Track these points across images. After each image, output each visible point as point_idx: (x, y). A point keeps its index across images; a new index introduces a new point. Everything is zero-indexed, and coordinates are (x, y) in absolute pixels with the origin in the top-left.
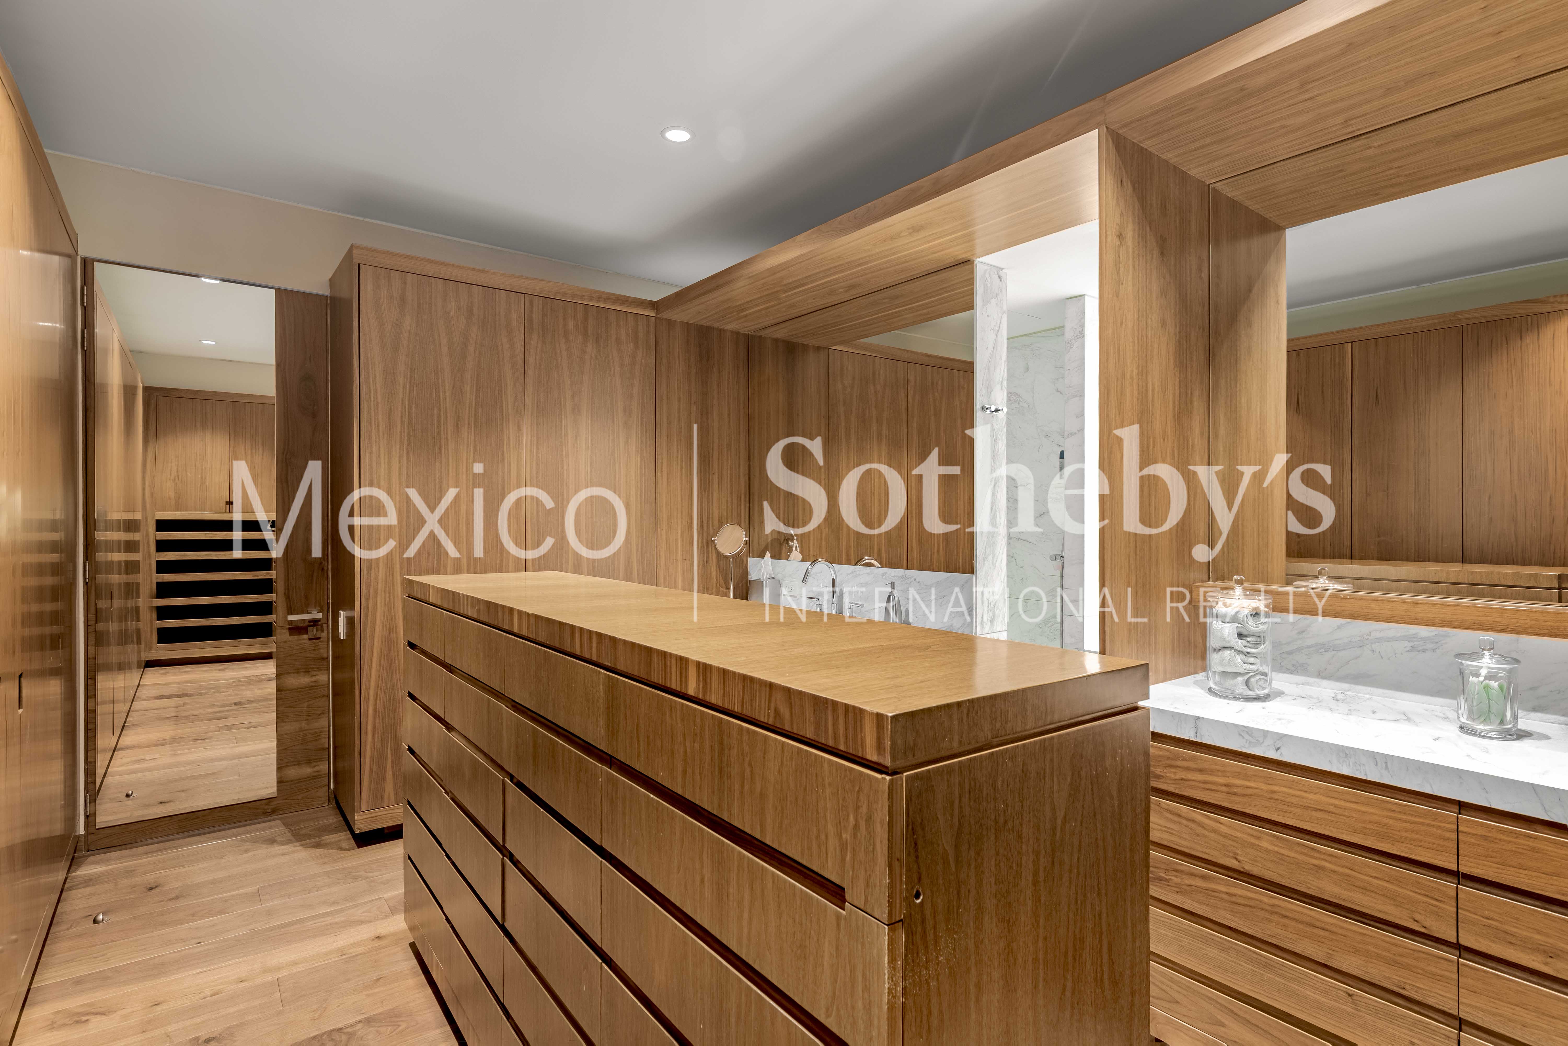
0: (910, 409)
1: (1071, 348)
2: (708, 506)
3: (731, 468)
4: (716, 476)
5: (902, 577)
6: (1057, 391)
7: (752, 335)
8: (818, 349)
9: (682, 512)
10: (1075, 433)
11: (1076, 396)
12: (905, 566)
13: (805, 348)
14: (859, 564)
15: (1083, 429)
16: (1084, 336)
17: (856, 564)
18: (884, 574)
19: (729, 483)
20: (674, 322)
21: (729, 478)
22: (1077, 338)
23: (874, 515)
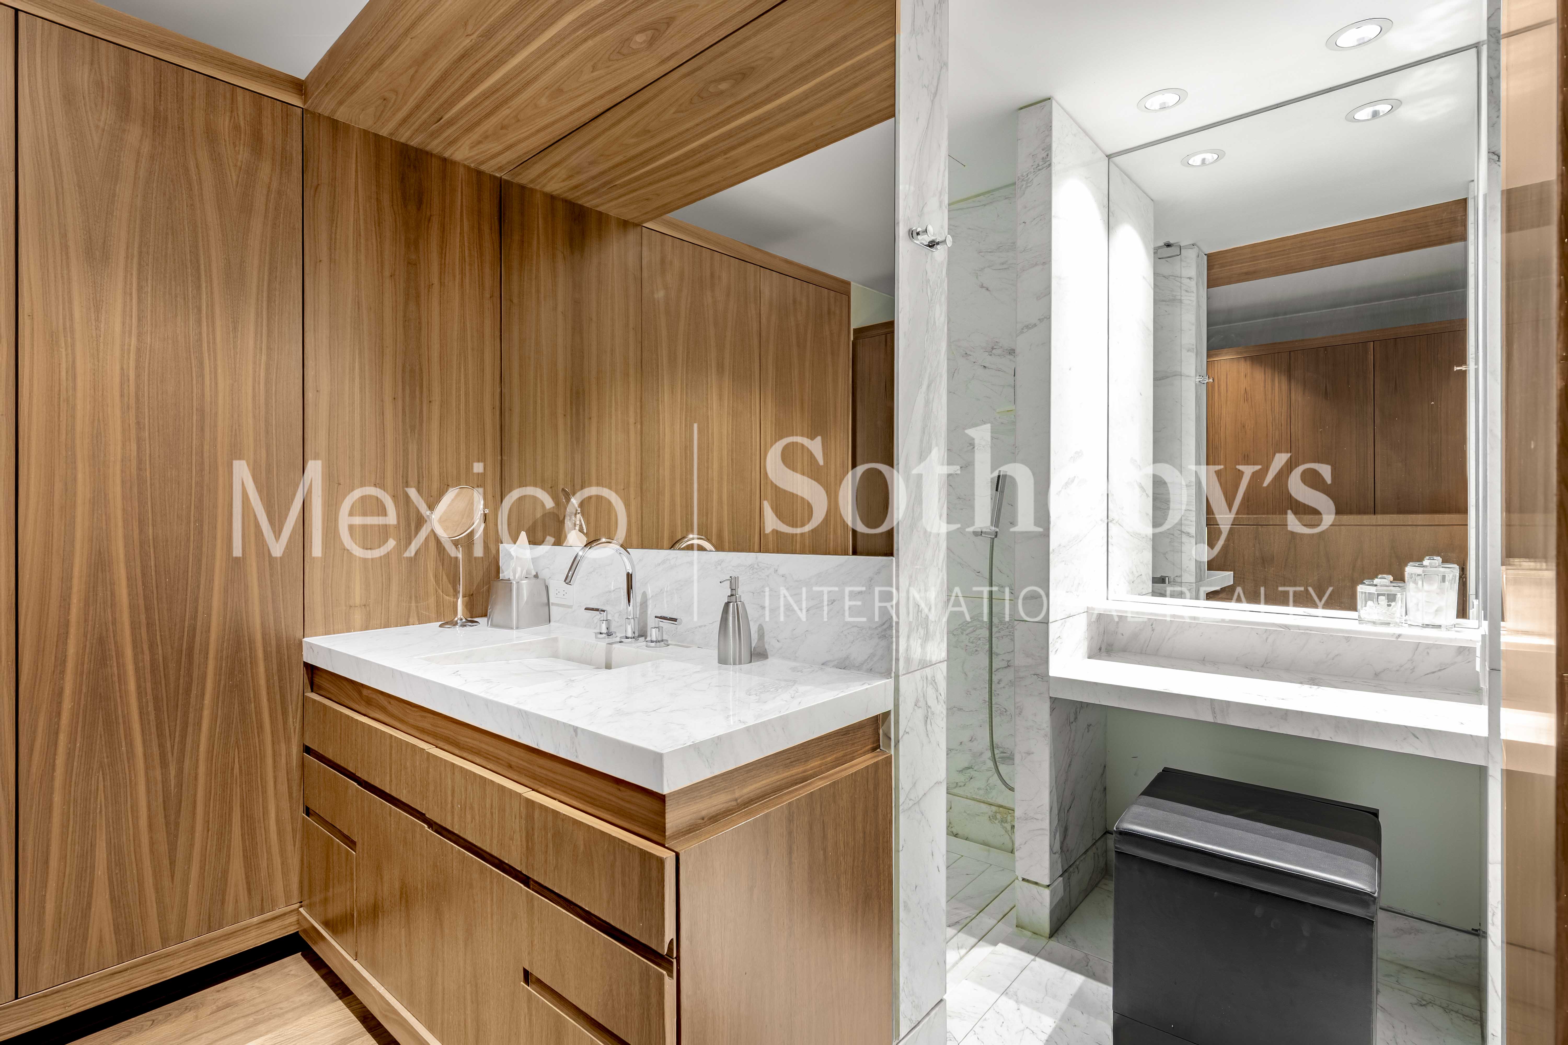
0: (764, 334)
1: (1027, 187)
2: (419, 457)
3: (467, 394)
4: (436, 407)
5: (751, 567)
6: (982, 287)
7: (507, 181)
8: (625, 225)
9: (362, 465)
10: (1035, 325)
11: (1036, 264)
12: (756, 547)
13: (602, 218)
14: (677, 546)
15: (1049, 318)
16: (1050, 165)
17: (672, 547)
18: (720, 562)
19: (462, 421)
20: (347, 127)
21: (462, 412)
22: (1038, 168)
23: (712, 479)
